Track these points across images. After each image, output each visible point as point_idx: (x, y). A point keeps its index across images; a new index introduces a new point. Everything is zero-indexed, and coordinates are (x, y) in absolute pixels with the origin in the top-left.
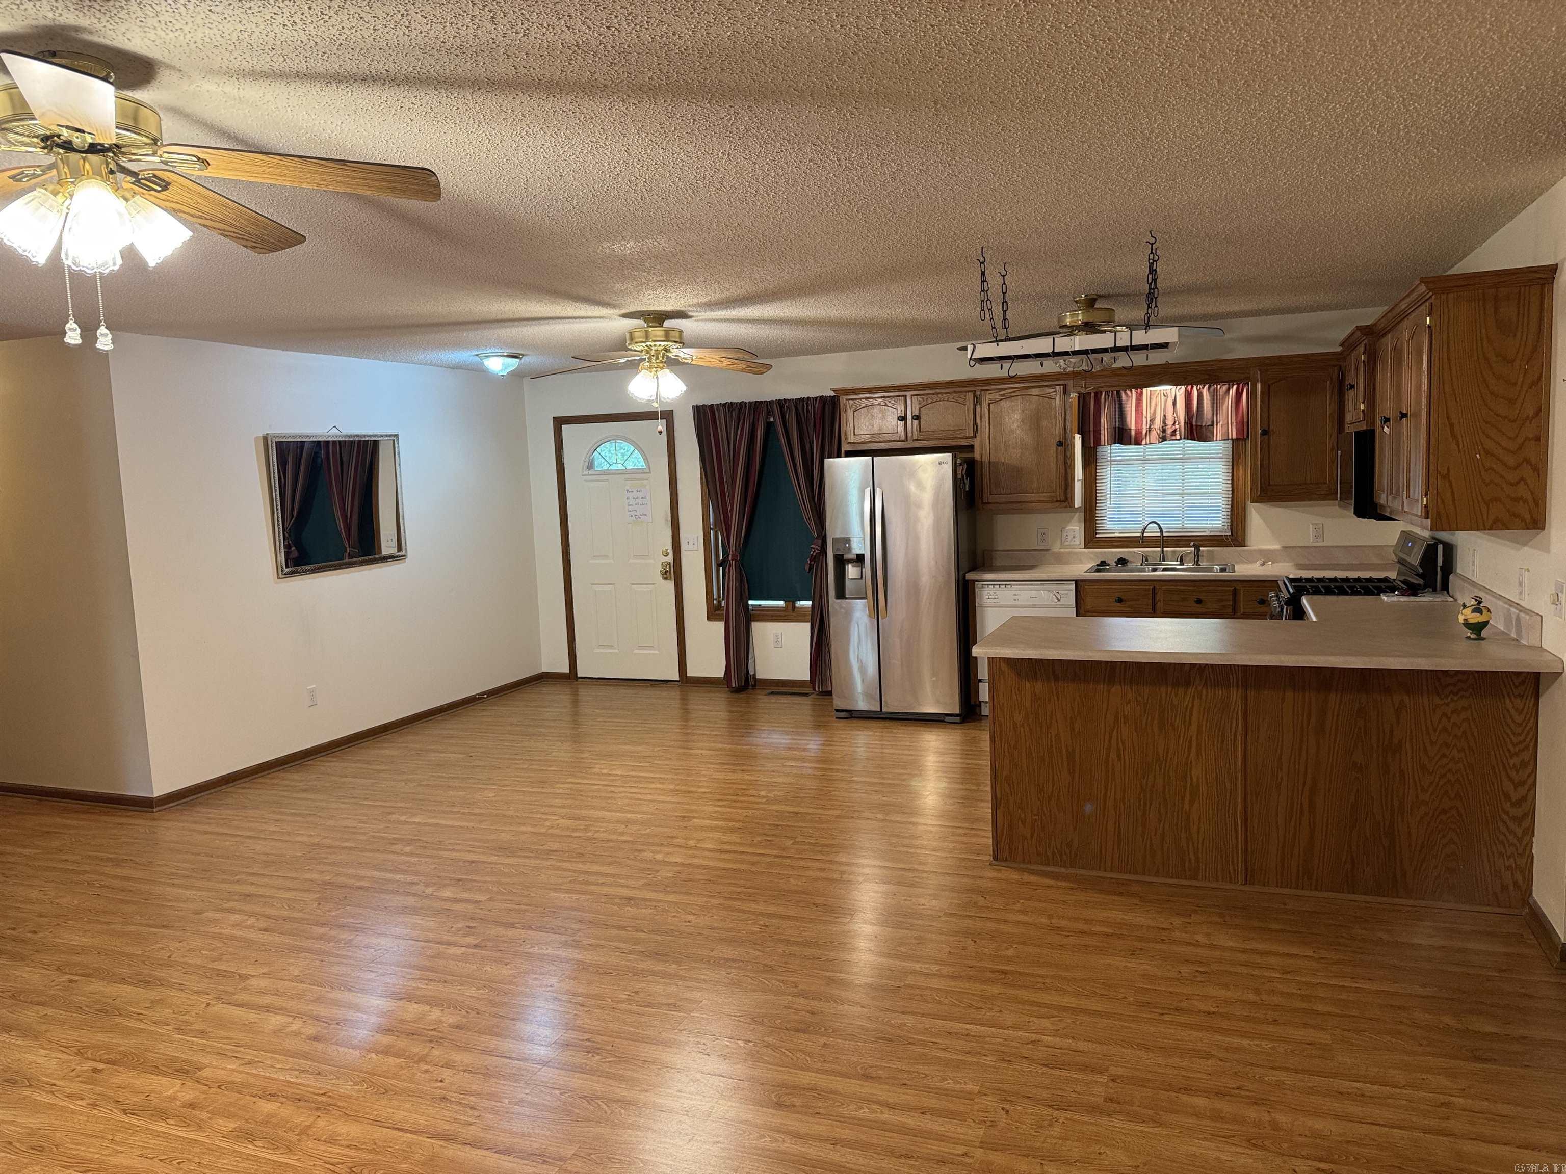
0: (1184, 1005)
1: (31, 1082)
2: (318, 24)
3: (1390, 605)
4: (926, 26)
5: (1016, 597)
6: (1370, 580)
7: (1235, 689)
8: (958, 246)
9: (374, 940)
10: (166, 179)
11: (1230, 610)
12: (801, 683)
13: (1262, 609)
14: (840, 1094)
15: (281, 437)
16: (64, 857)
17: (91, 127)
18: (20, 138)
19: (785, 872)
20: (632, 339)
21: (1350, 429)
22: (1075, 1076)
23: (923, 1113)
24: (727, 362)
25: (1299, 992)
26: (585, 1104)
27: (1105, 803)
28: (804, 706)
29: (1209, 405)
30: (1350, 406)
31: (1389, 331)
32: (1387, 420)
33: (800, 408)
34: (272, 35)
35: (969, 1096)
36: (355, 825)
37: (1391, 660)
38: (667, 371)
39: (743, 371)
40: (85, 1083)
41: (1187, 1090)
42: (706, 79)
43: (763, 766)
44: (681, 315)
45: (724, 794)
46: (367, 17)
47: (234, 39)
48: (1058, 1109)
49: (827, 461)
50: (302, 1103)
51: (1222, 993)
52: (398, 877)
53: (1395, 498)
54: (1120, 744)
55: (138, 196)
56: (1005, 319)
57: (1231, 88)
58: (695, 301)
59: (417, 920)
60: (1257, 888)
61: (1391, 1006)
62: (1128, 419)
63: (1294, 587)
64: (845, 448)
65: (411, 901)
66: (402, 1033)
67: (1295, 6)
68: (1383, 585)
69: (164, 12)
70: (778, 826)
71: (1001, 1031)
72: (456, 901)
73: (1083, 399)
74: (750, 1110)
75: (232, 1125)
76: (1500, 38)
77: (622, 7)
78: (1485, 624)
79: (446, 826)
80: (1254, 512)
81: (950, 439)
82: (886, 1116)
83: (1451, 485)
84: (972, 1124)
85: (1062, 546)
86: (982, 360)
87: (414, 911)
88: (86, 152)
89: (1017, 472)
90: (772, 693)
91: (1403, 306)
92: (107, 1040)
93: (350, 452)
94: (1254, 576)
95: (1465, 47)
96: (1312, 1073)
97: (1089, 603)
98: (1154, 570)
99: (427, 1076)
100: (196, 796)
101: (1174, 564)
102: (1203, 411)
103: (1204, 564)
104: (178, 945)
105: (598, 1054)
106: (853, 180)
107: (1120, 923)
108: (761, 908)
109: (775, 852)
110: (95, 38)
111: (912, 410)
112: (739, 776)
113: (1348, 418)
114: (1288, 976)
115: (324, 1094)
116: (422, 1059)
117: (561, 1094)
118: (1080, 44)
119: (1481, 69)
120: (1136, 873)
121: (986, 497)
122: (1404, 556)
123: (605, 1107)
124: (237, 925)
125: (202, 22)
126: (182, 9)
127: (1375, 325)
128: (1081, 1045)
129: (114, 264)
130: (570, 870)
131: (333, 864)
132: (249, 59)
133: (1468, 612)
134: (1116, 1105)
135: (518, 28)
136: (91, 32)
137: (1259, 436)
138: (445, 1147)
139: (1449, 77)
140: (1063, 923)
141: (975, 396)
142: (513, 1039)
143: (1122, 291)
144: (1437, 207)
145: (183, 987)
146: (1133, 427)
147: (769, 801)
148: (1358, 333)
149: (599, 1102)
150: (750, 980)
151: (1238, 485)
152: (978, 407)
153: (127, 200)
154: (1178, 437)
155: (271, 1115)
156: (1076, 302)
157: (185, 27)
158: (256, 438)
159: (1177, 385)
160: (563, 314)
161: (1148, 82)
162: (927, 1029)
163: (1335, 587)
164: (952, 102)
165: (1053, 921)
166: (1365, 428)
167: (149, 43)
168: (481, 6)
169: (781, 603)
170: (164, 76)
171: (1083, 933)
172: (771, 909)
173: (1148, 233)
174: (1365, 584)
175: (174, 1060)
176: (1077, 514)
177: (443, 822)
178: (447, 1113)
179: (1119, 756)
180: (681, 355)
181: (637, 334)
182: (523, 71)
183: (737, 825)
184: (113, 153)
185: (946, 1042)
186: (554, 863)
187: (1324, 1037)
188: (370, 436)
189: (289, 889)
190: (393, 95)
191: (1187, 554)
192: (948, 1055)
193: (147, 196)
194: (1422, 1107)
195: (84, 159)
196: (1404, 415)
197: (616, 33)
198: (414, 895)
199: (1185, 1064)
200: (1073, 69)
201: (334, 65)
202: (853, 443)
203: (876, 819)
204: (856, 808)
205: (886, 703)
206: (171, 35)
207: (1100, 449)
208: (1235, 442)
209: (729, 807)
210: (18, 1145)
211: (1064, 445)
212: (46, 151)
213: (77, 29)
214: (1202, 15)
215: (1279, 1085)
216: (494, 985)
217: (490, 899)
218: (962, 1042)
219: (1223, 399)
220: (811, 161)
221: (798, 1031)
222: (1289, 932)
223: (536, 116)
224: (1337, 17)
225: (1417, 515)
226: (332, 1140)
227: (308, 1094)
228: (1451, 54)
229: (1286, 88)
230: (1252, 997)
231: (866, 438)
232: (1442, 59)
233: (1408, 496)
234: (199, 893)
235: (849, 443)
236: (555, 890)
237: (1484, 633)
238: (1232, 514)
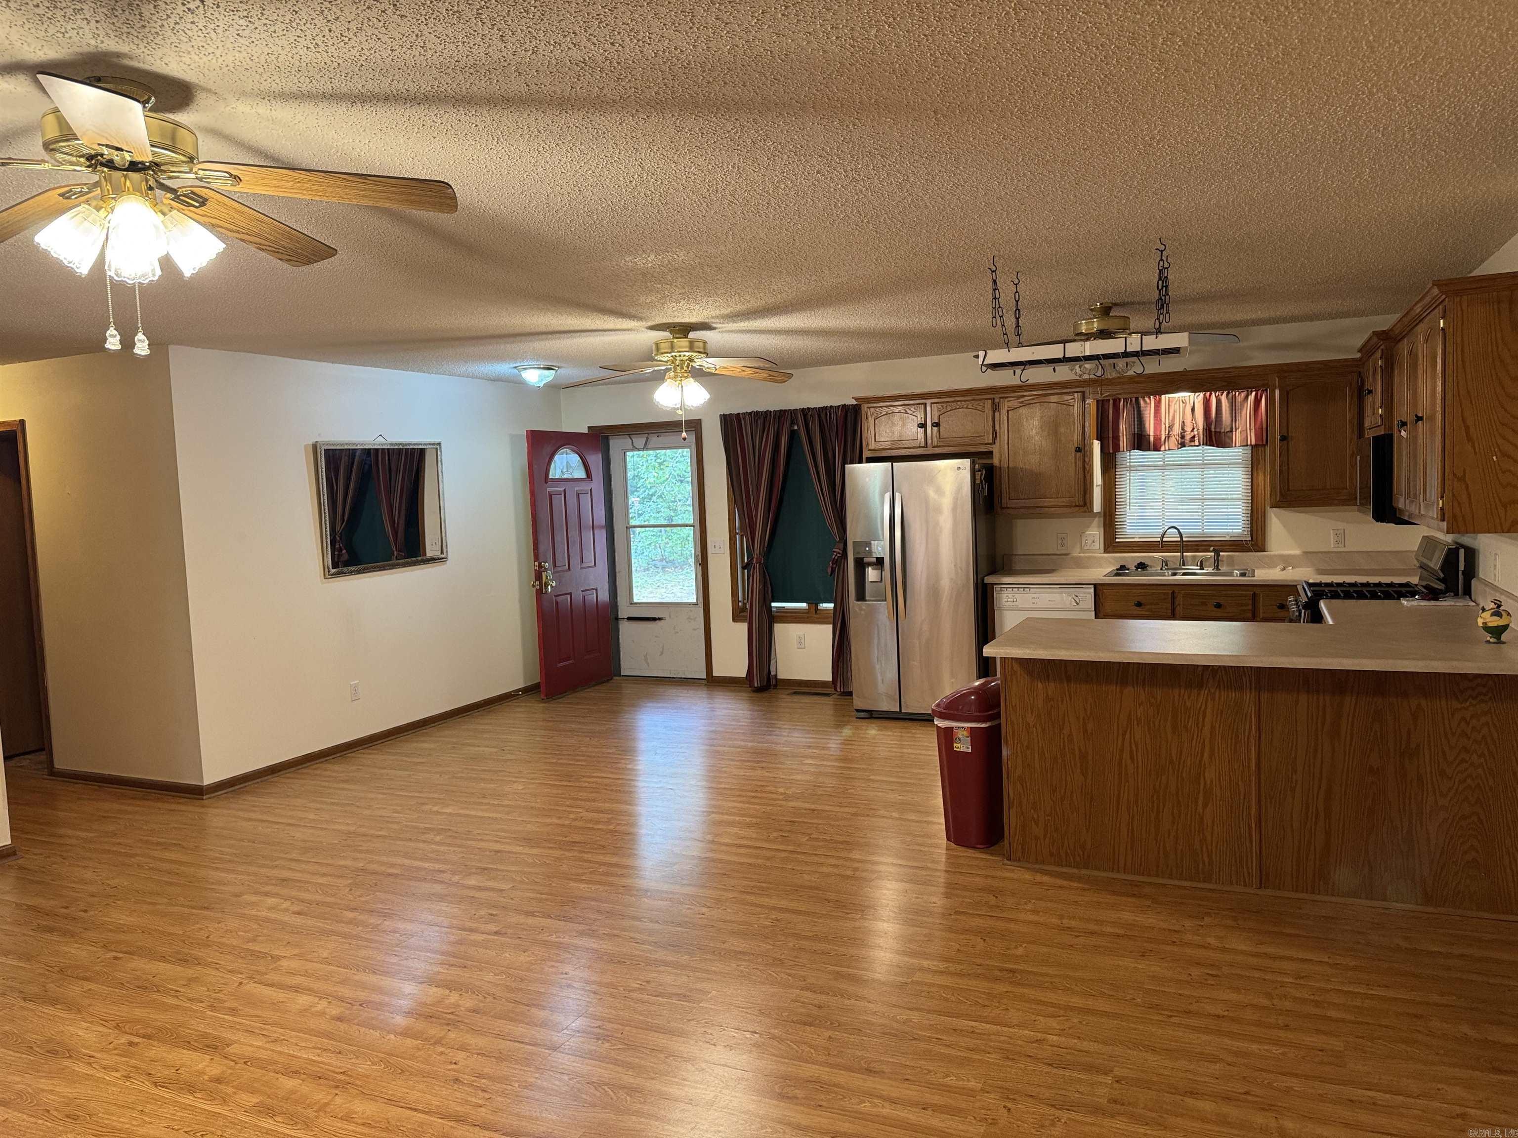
0: (1194, 1007)
1: (70, 1053)
2: (339, 46)
3: (1410, 609)
4: (919, 36)
5: (1034, 601)
6: (1391, 585)
7: (1248, 691)
8: (970, 256)
9: (401, 926)
10: (203, 195)
11: (1249, 615)
12: (823, 684)
13: (1282, 614)
14: (843, 1088)
15: (330, 445)
16: (118, 841)
17: (127, 145)
18: (68, 158)
19: (799, 868)
20: (658, 349)
21: (1369, 435)
22: (1079, 1076)
23: (924, 1109)
24: (749, 371)
25: (1312, 997)
26: (592, 1090)
27: (1118, 804)
28: (825, 707)
29: (1228, 412)
30: (1368, 411)
31: (1404, 337)
32: (1404, 424)
33: (823, 416)
34: (297, 57)
35: (971, 1093)
36: (389, 815)
37: (1406, 662)
38: (692, 380)
39: (765, 380)
40: (121, 1055)
41: (1192, 1094)
42: (711, 93)
43: (782, 763)
44: (705, 326)
45: (743, 791)
46: (385, 38)
47: (263, 62)
48: (1060, 1109)
49: (847, 466)
50: (321, 1081)
51: (1233, 996)
52: (427, 865)
53: (1412, 502)
54: (1133, 746)
55: (175, 211)
56: (1018, 326)
57: (1228, 92)
58: (718, 312)
59: (443, 906)
60: (1269, 892)
61: (1408, 1014)
62: (1147, 425)
63: (1313, 591)
64: (866, 454)
65: (438, 888)
66: (420, 1015)
67: (1287, 8)
68: (1403, 590)
69: (196, 37)
70: (794, 822)
71: (1006, 1029)
72: (480, 889)
73: (1102, 405)
74: (753, 1100)
75: (255, 1100)
76: (1501, 36)
77: (623, 24)
78: (1505, 628)
79: (476, 817)
80: (1273, 515)
81: (971, 445)
82: (887, 1110)
83: (1467, 487)
84: (974, 1122)
85: (1082, 550)
86: (995, 366)
87: (442, 898)
88: (126, 170)
89: (1036, 478)
90: (795, 693)
91: (1418, 309)
92: (147, 1015)
93: (399, 460)
94: (1272, 580)
95: (1465, 46)
96: (1323, 1080)
97: (1108, 607)
98: (1174, 574)
99: (443, 1058)
100: (242, 785)
101: (1195, 568)
102: (1221, 417)
103: (1224, 568)
104: (216, 925)
105: (608, 1041)
106: (861, 191)
107: (1131, 924)
108: (772, 902)
109: (790, 848)
110: (135, 64)
111: (931, 416)
112: (759, 772)
113: (1367, 424)
114: (1302, 982)
115: (343, 1073)
116: (439, 1042)
117: (570, 1079)
118: (1074, 51)
119: (1483, 68)
120: (1149, 875)
121: (1005, 501)
122: (1425, 561)
123: (611, 1093)
124: (274, 908)
125: (232, 45)
126: (213, 34)
127: (1391, 330)
128: (1086, 1045)
129: (154, 275)
130: (590, 862)
131: (368, 851)
132: (278, 81)
133: (1487, 615)
134: (1119, 1107)
135: (526, 46)
136: (131, 58)
137: (1278, 442)
138: (454, 1128)
139: (1450, 78)
140: (1073, 923)
141: (993, 403)
142: (527, 1024)
143: (1138, 299)
144: (1450, 210)
145: (218, 966)
146: (1152, 433)
147: (787, 798)
148: (1375, 339)
149: (606, 1088)
150: (759, 973)
151: (1257, 491)
152: (997, 414)
153: (164, 214)
154: (1197, 443)
155: (293, 1092)
156: (1092, 310)
157: (216, 51)
158: (306, 446)
159: (1195, 392)
160: (593, 327)
161: (1145, 88)
162: (932, 1025)
163: (1354, 592)
164: (952, 112)
165: (1064, 921)
166: (1383, 433)
167: (185, 67)
168: (489, 26)
169: (804, 605)
170: (201, 98)
171: (1092, 933)
172: (783, 904)
173: (1158, 241)
174: (1386, 589)
175: (205, 1035)
176: (1097, 519)
177: (473, 813)
178: (458, 1095)
179: (1132, 758)
180: (705, 364)
181: (662, 345)
182: (534, 88)
183: (754, 820)
184: (153, 171)
185: (951, 1039)
186: (576, 854)
187: (1337, 1044)
188: (415, 444)
189: (324, 875)
190: (416, 112)
191: (1207, 559)
192: (953, 1052)
193: (186, 212)
194: (1438, 1118)
195: (125, 177)
196: (1419, 419)
197: (620, 49)
198: (442, 882)
199: (1192, 1067)
200: (1068, 76)
201: (357, 85)
202: (874, 450)
203: (891, 818)
204: (872, 807)
205: (905, 702)
206: (205, 59)
207: (1119, 455)
208: (1255, 448)
209: (747, 803)
210: (55, 1113)
211: (1083, 451)
212: (90, 169)
213: (119, 55)
214: (1193, 19)
215: (1288, 1091)
216: (512, 971)
217: (513, 888)
218: (966, 1039)
219: (1242, 405)
220: (818, 172)
221: (805, 1024)
222: (1305, 937)
223: (551, 132)
224: (1330, 18)
225: (1432, 518)
226: (347, 1118)
227: (329, 1073)
228: (1451, 54)
229: (1285, 92)
230: (1265, 1002)
231: (887, 445)
232: (1441, 59)
233: (1425, 499)
234: (240, 877)
235: (870, 450)
236: (575, 880)
237: (1504, 637)
238: (1252, 520)
